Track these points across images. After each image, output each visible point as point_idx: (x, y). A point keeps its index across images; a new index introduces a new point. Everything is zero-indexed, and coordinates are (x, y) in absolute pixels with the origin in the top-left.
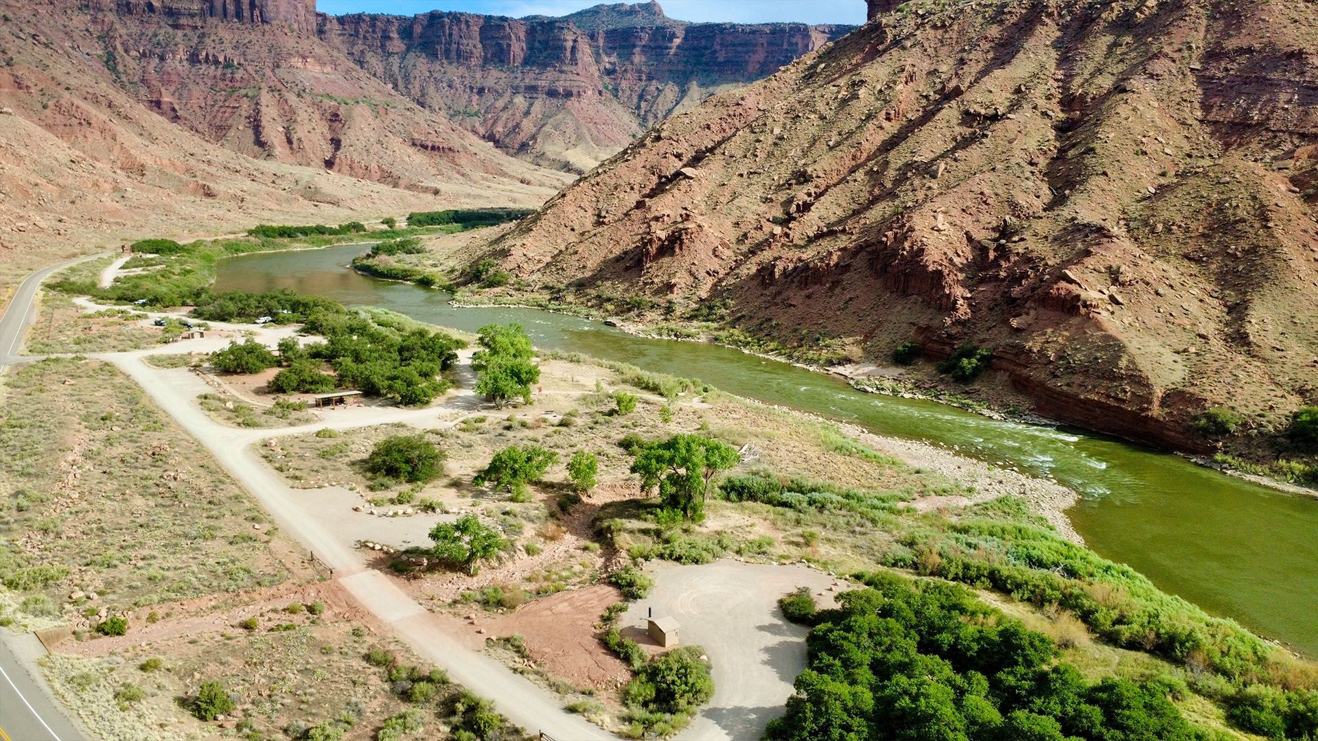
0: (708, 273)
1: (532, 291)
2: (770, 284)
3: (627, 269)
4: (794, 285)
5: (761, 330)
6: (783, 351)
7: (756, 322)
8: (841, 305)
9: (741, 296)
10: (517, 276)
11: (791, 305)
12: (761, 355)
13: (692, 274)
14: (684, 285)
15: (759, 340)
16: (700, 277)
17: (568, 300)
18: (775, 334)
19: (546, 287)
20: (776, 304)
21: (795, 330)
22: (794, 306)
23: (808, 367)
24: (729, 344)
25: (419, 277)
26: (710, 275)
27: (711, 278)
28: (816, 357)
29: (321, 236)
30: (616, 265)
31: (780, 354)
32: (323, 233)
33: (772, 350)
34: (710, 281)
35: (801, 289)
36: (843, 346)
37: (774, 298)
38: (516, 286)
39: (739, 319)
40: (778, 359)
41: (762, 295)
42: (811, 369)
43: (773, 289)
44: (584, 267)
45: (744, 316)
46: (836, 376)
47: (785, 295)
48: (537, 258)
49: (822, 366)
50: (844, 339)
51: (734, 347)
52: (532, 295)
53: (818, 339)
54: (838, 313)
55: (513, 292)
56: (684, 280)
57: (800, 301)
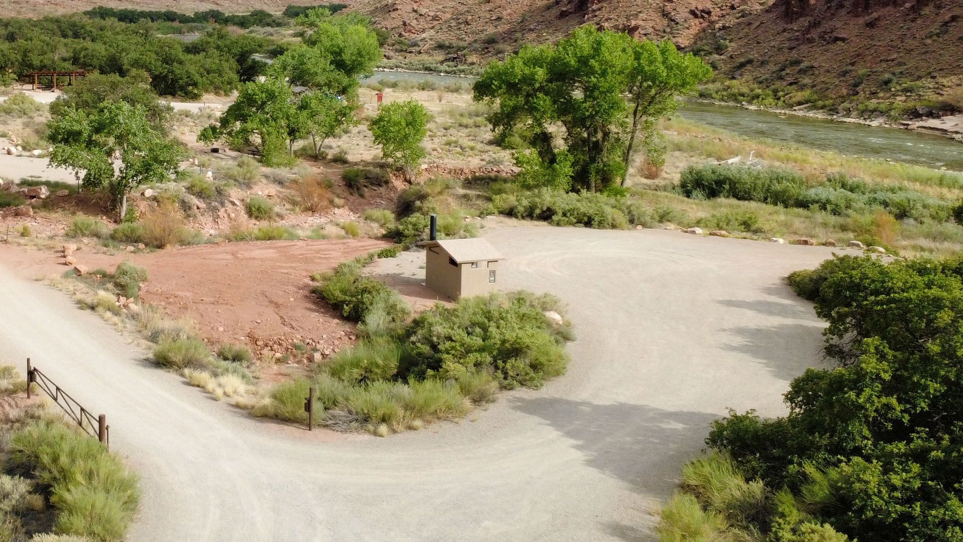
0: (693, 13)
1: (420, 53)
2: (801, 15)
3: (563, 15)
4: (843, 12)
5: (781, 78)
6: (820, 103)
7: (772, 67)
8: (936, 28)
9: (747, 35)
10: (400, 35)
11: (837, 39)
12: (778, 111)
13: (665, 15)
14: (651, 30)
15: (775, 92)
16: (678, 18)
17: (470, 60)
18: (806, 80)
19: (440, 47)
20: (811, 41)
21: (845, 73)
22: (843, 40)
23: (868, 122)
24: (722, 100)
25: (272, 48)
26: (696, 16)
27: (697, 21)
28: (883, 107)
29: (169, 24)
30: (547, 14)
31: (814, 107)
32: (173, 20)
33: (800, 103)
34: (695, 25)
35: (857, 16)
36: (938, 89)
37: (808, 31)
38: (397, 47)
39: (742, 65)
40: (811, 114)
41: (784, 31)
42: (875, 123)
43: (804, 22)
44: (499, 19)
45: (750, 62)
46: (924, 131)
47: (826, 26)
48: (432, 14)
49: (895, 119)
50: (941, 80)
51: (731, 104)
52: (419, 57)
53: (887, 82)
54: (929, 41)
55: (392, 54)
56: (651, 24)
57: (855, 32)
